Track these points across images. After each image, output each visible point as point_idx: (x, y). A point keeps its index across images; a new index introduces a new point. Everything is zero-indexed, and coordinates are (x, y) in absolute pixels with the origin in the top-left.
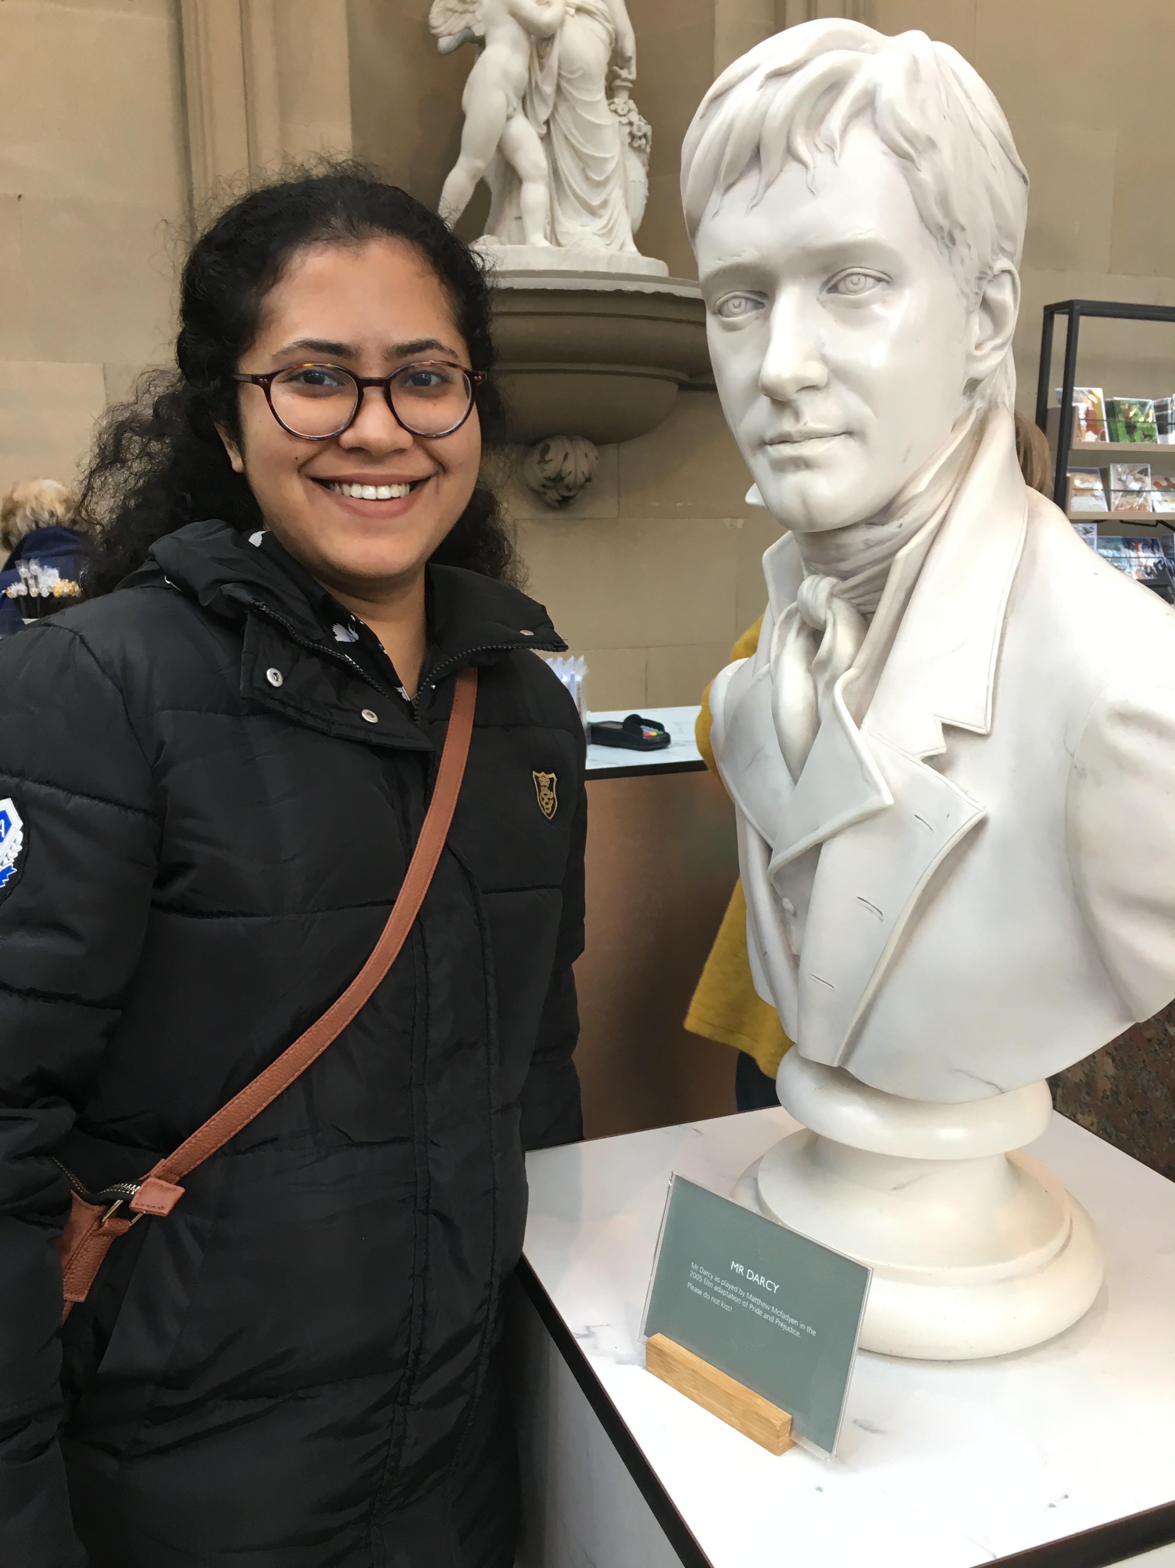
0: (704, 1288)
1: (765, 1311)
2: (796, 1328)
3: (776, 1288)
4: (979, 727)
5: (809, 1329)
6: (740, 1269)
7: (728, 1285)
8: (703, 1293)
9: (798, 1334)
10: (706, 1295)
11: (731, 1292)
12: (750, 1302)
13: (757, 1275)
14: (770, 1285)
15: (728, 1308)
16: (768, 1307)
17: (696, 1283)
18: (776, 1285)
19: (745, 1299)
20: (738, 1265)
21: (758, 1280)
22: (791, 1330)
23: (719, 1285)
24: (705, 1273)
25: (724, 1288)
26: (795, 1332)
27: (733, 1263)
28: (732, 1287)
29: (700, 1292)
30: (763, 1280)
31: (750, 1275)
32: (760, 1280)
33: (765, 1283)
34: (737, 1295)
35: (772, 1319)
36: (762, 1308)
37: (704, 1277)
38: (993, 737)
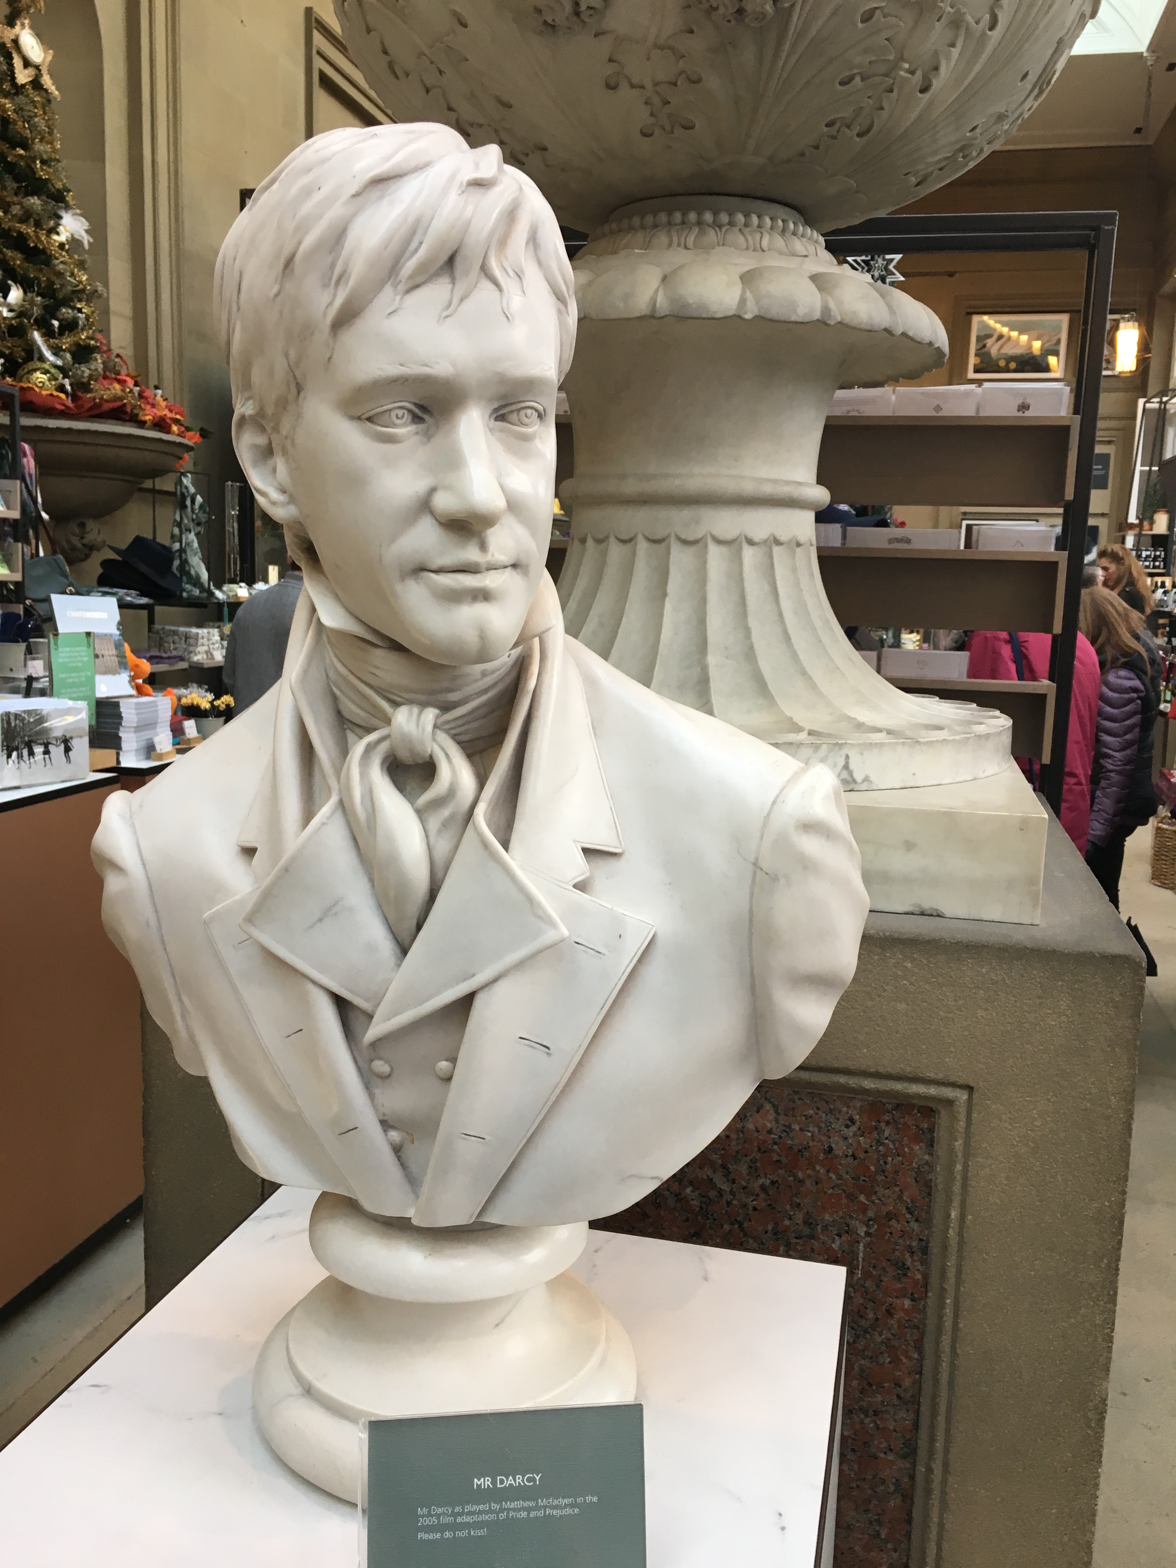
0: (441, 1528)
1: (529, 1510)
2: (572, 1506)
3: (538, 1478)
4: (616, 847)
5: (588, 1499)
6: (486, 1482)
7: (475, 1508)
8: (442, 1534)
9: (577, 1510)
10: (448, 1534)
11: (480, 1513)
12: (508, 1510)
13: (511, 1478)
14: (529, 1480)
15: (481, 1533)
16: (532, 1504)
17: (429, 1529)
18: (537, 1476)
19: (502, 1510)
20: (482, 1479)
21: (513, 1482)
22: (569, 1511)
23: (460, 1514)
24: (440, 1511)
25: (470, 1513)
26: (573, 1511)
27: (476, 1480)
28: (481, 1507)
29: (438, 1535)
30: (519, 1478)
31: (502, 1482)
32: (515, 1481)
33: (523, 1481)
34: (490, 1511)
35: (541, 1514)
36: (523, 1509)
37: (438, 1516)
38: (626, 855)
